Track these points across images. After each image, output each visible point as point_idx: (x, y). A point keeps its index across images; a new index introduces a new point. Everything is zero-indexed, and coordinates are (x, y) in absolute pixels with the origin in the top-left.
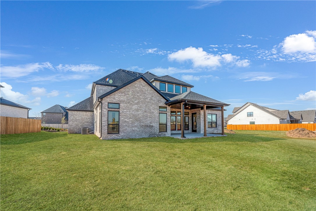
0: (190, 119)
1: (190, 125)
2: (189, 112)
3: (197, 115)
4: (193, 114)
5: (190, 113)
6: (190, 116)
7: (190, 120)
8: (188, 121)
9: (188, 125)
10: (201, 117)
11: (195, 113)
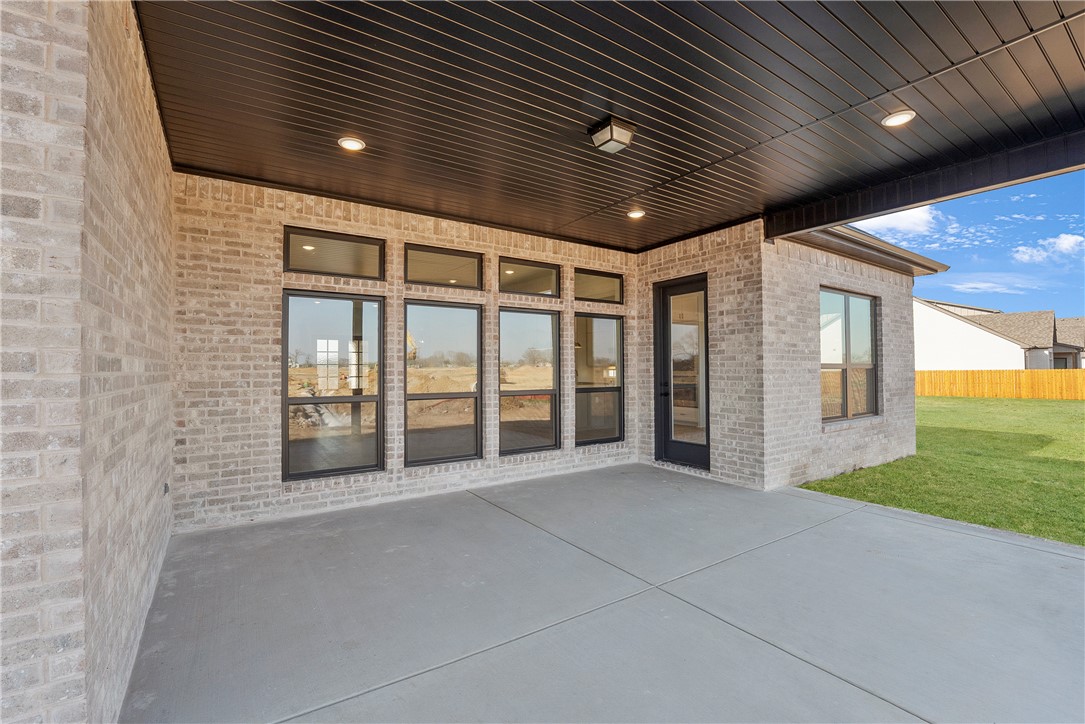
0: (634, 338)
1: (633, 392)
2: (623, 271)
3: (724, 297)
4: (664, 291)
5: (633, 285)
6: (638, 307)
7: (632, 351)
8: (614, 357)
9: (620, 391)
10: (766, 317)
11: (697, 283)
